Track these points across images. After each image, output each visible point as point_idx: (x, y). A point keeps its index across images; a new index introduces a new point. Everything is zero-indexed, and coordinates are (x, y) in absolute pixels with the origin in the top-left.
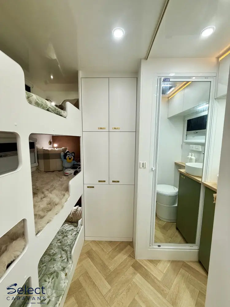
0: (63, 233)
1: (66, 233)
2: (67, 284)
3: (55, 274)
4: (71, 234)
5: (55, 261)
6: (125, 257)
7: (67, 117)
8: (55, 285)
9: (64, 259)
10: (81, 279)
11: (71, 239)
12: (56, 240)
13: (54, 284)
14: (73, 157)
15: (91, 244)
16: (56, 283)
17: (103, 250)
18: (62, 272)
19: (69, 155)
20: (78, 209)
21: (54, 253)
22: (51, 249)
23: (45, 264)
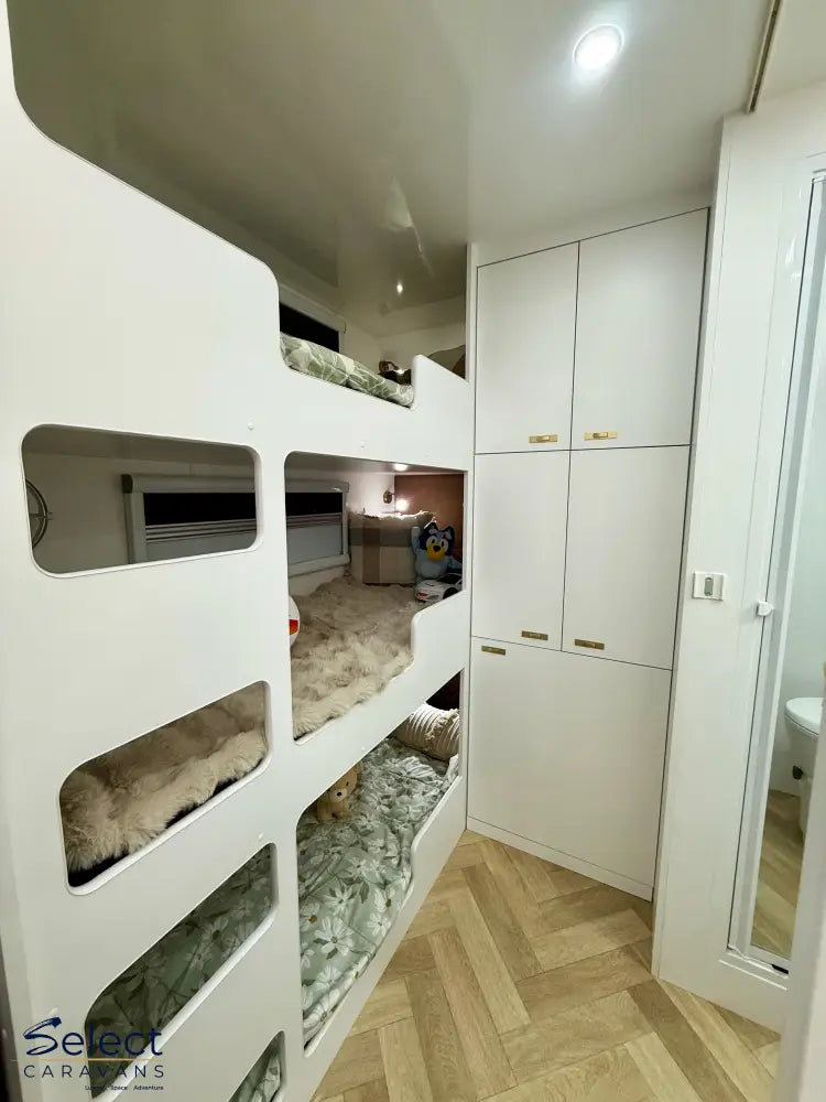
0: (400, 781)
1: (408, 783)
2: (388, 931)
3: (358, 887)
4: (424, 793)
5: (366, 850)
6: (608, 945)
7: (413, 407)
8: (355, 918)
9: (391, 858)
10: (436, 941)
11: (419, 808)
12: (379, 794)
13: (353, 913)
14: (446, 543)
15: (484, 848)
16: (359, 912)
17: (525, 887)
18: (377, 890)
19: (435, 535)
20: (454, 720)
21: (369, 828)
22: (362, 814)
23: (339, 848)
